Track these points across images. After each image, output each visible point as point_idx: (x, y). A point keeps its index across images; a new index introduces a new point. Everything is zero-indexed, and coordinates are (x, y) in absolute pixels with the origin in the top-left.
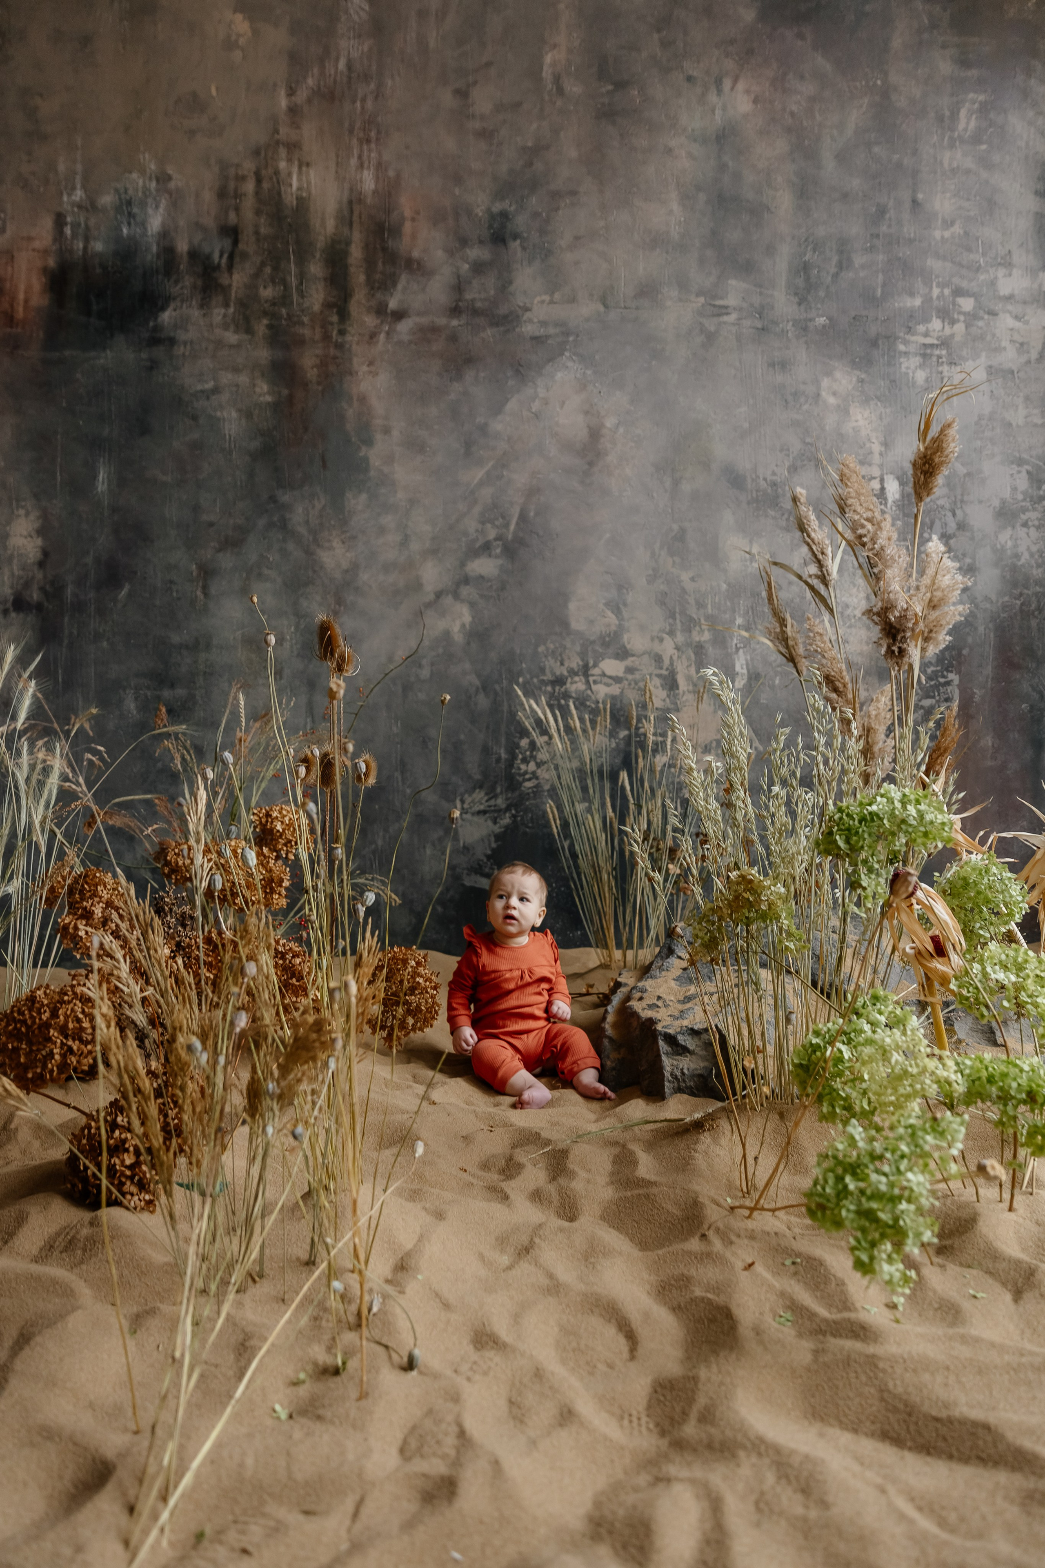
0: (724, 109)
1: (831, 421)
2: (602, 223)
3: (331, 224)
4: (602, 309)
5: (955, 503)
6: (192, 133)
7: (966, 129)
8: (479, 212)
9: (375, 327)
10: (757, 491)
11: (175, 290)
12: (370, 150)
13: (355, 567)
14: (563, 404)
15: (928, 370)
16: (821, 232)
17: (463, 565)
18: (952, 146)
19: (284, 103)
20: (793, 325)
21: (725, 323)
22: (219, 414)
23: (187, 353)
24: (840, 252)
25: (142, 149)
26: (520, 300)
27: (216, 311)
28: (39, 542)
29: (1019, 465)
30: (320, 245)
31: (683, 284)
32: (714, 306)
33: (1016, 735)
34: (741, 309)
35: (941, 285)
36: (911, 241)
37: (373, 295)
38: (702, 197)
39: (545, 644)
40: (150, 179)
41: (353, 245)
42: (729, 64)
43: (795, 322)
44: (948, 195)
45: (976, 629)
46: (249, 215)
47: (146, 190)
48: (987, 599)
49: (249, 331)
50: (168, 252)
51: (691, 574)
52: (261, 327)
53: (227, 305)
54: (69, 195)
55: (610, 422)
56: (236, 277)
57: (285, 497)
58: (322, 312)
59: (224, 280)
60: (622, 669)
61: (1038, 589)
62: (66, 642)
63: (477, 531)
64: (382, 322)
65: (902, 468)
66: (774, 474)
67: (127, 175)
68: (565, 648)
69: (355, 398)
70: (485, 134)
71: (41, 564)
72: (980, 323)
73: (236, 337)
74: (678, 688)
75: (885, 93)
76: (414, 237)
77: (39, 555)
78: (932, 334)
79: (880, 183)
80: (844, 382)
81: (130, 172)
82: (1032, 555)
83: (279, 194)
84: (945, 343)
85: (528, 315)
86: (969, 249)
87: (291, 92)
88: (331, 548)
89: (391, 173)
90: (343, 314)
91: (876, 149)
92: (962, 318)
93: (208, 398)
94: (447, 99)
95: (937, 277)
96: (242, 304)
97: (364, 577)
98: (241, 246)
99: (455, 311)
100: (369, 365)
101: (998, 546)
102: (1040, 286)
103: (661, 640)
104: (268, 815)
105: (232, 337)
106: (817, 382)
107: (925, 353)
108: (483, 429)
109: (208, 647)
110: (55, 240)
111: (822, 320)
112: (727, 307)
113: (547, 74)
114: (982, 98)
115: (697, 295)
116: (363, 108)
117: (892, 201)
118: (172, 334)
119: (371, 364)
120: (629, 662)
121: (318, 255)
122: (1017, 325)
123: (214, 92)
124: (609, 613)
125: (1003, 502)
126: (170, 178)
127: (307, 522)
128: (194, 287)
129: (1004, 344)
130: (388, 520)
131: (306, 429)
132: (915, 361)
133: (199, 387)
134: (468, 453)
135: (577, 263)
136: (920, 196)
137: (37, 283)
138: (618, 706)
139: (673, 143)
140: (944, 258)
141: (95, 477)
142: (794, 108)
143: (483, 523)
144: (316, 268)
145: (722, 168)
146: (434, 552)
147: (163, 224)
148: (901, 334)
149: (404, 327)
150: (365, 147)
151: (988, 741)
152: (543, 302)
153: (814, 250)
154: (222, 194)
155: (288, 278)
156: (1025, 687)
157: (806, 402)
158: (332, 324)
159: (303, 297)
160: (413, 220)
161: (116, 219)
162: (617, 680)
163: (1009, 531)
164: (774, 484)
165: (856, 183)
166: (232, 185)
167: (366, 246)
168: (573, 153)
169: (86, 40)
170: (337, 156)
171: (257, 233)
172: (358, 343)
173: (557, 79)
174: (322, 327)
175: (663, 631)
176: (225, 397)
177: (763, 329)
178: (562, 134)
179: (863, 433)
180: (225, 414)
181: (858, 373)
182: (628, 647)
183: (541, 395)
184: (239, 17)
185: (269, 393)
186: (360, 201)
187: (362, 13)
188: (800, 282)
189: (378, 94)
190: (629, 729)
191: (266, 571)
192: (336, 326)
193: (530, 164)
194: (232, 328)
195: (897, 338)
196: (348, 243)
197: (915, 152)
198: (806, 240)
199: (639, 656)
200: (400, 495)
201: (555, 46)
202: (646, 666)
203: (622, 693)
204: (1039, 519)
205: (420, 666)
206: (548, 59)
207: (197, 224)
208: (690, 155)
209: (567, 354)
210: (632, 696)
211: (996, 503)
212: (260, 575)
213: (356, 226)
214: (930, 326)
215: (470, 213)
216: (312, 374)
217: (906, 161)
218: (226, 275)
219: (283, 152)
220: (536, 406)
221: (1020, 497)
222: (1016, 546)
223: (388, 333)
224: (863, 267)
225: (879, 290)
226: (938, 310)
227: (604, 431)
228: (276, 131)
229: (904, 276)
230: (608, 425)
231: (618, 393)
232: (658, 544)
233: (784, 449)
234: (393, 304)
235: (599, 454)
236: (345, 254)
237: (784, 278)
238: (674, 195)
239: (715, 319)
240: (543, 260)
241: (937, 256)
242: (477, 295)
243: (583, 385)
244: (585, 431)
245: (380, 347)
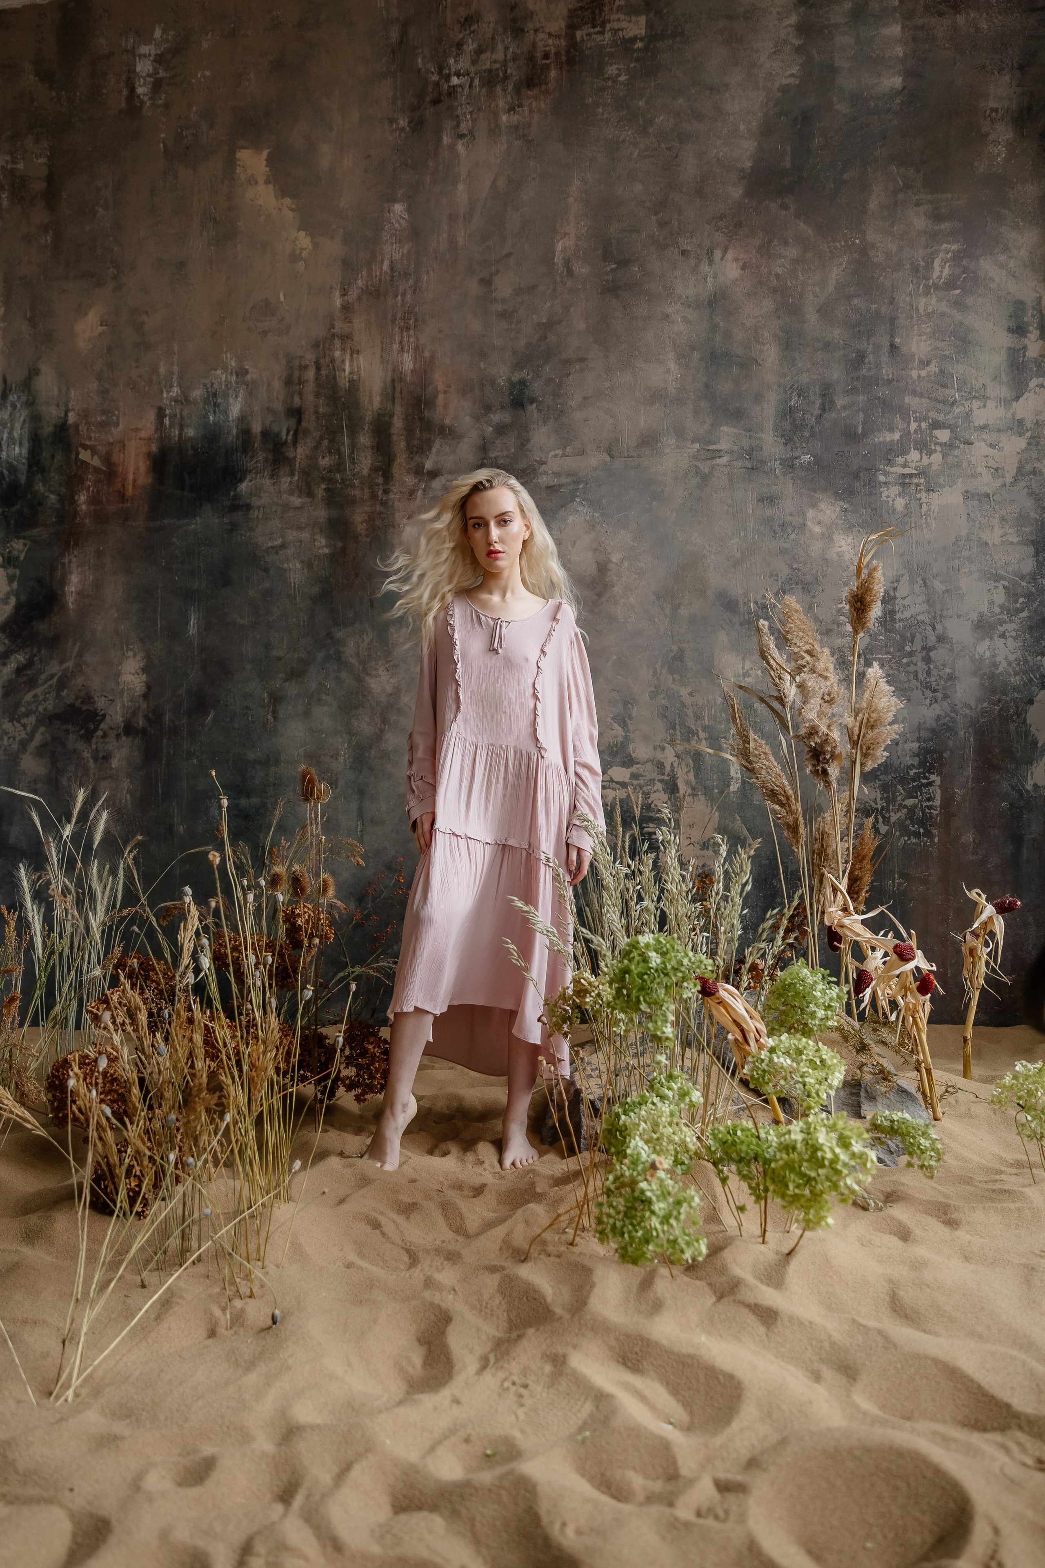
0: (715, 276)
1: (816, 548)
2: (607, 384)
3: (377, 400)
4: (608, 459)
5: (935, 618)
6: (264, 333)
7: (940, 277)
8: (501, 382)
9: (414, 485)
10: (749, 613)
11: (251, 465)
12: (409, 336)
13: (397, 692)
14: (573, 545)
15: (907, 498)
16: (805, 378)
18: (927, 293)
19: (338, 302)
20: (780, 464)
21: (718, 465)
22: (286, 565)
23: (260, 516)
24: (823, 396)
25: (225, 350)
26: (537, 455)
27: (284, 480)
28: (144, 678)
29: (996, 581)
30: (368, 417)
31: (680, 433)
32: (708, 450)
33: (997, 832)
34: (732, 452)
35: (919, 420)
36: (889, 381)
37: (412, 459)
38: (696, 355)
40: (231, 374)
41: (395, 417)
42: (719, 237)
43: (783, 462)
44: (924, 338)
45: (956, 733)
46: (310, 397)
48: (966, 705)
49: (310, 495)
50: (246, 433)
51: (689, 689)
52: (320, 491)
53: (292, 474)
54: (168, 392)
55: (615, 558)
56: (300, 450)
57: (340, 634)
58: (369, 475)
59: (290, 454)
60: (629, 776)
61: (1016, 695)
62: (165, 760)
64: (419, 481)
66: (764, 597)
67: (213, 372)
70: (504, 315)
71: (145, 696)
72: (956, 453)
73: (300, 500)
74: (678, 792)
75: (864, 250)
76: (446, 406)
77: (144, 689)
78: (910, 464)
79: (860, 331)
80: (828, 512)
81: (216, 370)
82: (1010, 664)
83: (335, 378)
84: (922, 472)
85: (544, 467)
86: (944, 386)
87: (344, 293)
88: (379, 676)
89: (427, 354)
90: (387, 476)
91: (856, 301)
92: (939, 448)
93: (277, 553)
94: (474, 287)
95: (915, 412)
96: (305, 473)
98: (303, 424)
100: (407, 518)
101: (977, 656)
102: (1013, 415)
103: (663, 749)
105: (296, 501)
106: (803, 514)
107: (904, 481)
109: (277, 762)
110: (157, 430)
111: (807, 458)
112: (719, 451)
113: (558, 259)
114: (955, 247)
115: (693, 442)
116: (403, 301)
117: (871, 347)
118: (248, 501)
119: (409, 517)
120: (634, 769)
121: (366, 428)
122: (991, 451)
123: (282, 298)
124: (616, 726)
125: (981, 615)
126: (247, 372)
127: (358, 654)
128: (266, 460)
129: (979, 470)
131: (357, 575)
132: (895, 490)
133: (270, 544)
135: (585, 420)
136: (898, 340)
137: (143, 465)
139: (669, 310)
140: (921, 395)
141: (187, 623)
142: (779, 271)
144: (365, 439)
145: (714, 328)
147: (241, 410)
148: (882, 467)
149: (438, 484)
150: (405, 334)
151: (969, 837)
152: (556, 456)
153: (799, 395)
154: (288, 382)
155: (342, 449)
156: (1005, 786)
157: (793, 531)
158: (378, 485)
159: (354, 463)
160: (445, 392)
161: (204, 409)
162: (623, 785)
163: (987, 642)
164: (764, 607)
165: (837, 334)
166: (296, 373)
167: (406, 418)
168: (582, 326)
169: (182, 265)
170: (382, 343)
171: (316, 412)
172: (399, 500)
173: (567, 263)
174: (370, 488)
175: (665, 741)
176: (290, 552)
177: (752, 469)
178: (572, 310)
180: (291, 565)
181: (842, 503)
182: (633, 756)
184: (302, 234)
185: (326, 546)
186: (401, 380)
187: (403, 222)
188: (787, 425)
189: (416, 288)
191: (324, 697)
192: (381, 486)
193: (545, 337)
194: (297, 493)
195: (877, 470)
196: (391, 416)
197: (892, 302)
198: (791, 387)
199: (643, 764)
201: (565, 234)
202: (650, 771)
203: (628, 797)
204: (1016, 631)
206: (560, 246)
207: (268, 408)
208: (685, 319)
209: (578, 500)
210: (637, 798)
211: (975, 617)
212: (319, 700)
213: (397, 401)
214: (908, 457)
215: (493, 383)
216: (361, 528)
217: (883, 310)
218: (292, 449)
219: (337, 343)
221: (997, 610)
222: (994, 656)
223: (424, 490)
224: (844, 407)
225: (860, 427)
226: (916, 443)
227: (610, 566)
228: (332, 326)
229: (884, 413)
230: (614, 560)
231: (622, 532)
232: (659, 664)
233: (774, 575)
234: (428, 465)
235: (606, 586)
236: (388, 425)
237: (772, 422)
238: (671, 355)
239: (709, 462)
240: (556, 420)
241: (914, 393)
242: (499, 454)
243: (592, 526)
244: (594, 566)
245: (418, 502)
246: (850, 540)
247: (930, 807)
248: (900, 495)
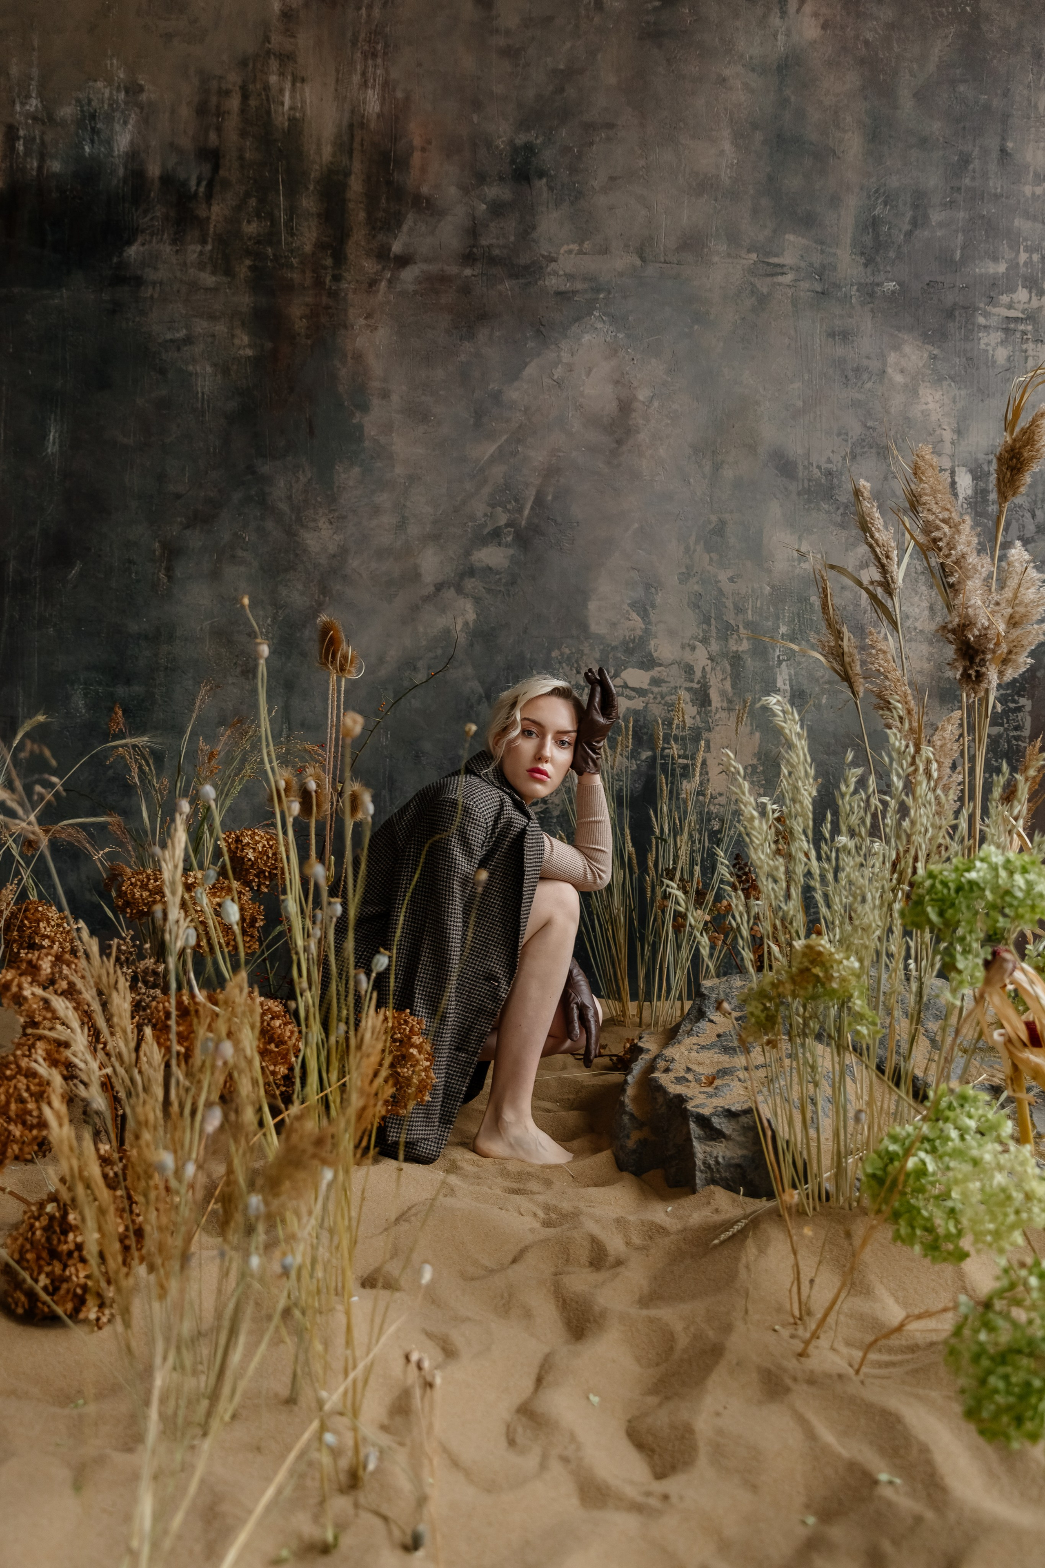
0: (788, 34)
1: (897, 401)
2: (642, 163)
3: (327, 151)
4: (638, 262)
5: (1035, 502)
6: (168, 37)
8: (501, 143)
9: (376, 274)
10: (809, 480)
11: (144, 222)
12: (375, 66)
13: (343, 552)
14: (589, 372)
15: (1011, 348)
16: (894, 182)
17: (468, 553)
20: (858, 290)
21: (780, 284)
22: (191, 368)
23: (156, 296)
24: (915, 207)
25: (109, 53)
26: (545, 249)
27: (191, 247)
31: (733, 238)
32: (768, 264)
34: (798, 269)
35: (1029, 250)
36: (997, 197)
37: (374, 237)
38: (759, 136)
39: (559, 649)
40: (118, 89)
41: (353, 177)
43: (861, 287)
46: (232, 137)
47: (112, 102)
49: (228, 272)
50: (137, 175)
51: (730, 573)
52: (243, 269)
53: (204, 242)
54: (23, 104)
55: (642, 395)
56: (215, 209)
57: (265, 468)
58: (314, 254)
59: (202, 213)
60: (647, 681)
63: (486, 515)
64: (384, 269)
65: (976, 460)
66: (829, 461)
67: (91, 84)
68: (583, 654)
69: (349, 356)
70: (510, 53)
73: (214, 279)
74: (710, 705)
75: (975, 22)
76: (423, 170)
78: (1016, 306)
79: (964, 128)
80: (914, 357)
81: (96, 81)
83: (269, 113)
84: (1030, 317)
85: (553, 265)
88: (316, 529)
89: (400, 94)
90: (339, 258)
91: (962, 88)
93: (179, 349)
94: (467, 8)
95: (1025, 240)
96: (222, 241)
97: (354, 563)
98: (222, 173)
99: (468, 258)
100: (366, 318)
103: (693, 648)
104: (238, 840)
105: (208, 279)
106: (883, 357)
107: (1008, 327)
108: (496, 397)
109: (171, 638)
111: (891, 285)
112: (782, 266)
115: (749, 251)
116: (369, 16)
117: (977, 149)
118: (139, 273)
119: (369, 316)
120: (655, 672)
121: (311, 188)
124: (634, 616)
126: (141, 89)
127: (290, 498)
128: (166, 218)
130: (384, 499)
131: (292, 389)
132: (995, 337)
133: (169, 336)
134: (478, 424)
135: (611, 208)
136: (1010, 145)
138: (641, 723)
139: (727, 72)
140: (1035, 218)
141: (44, 437)
142: (869, 36)
143: (493, 506)
144: (308, 203)
145: (783, 103)
146: (435, 537)
147: (132, 142)
148: (982, 305)
149: (409, 275)
150: (370, 62)
152: (570, 252)
153: (885, 204)
154: (202, 110)
155: (276, 213)
157: (870, 379)
158: (325, 268)
159: (292, 235)
160: (423, 150)
161: (77, 135)
162: (641, 692)
164: (829, 473)
165: (936, 127)
166: (214, 100)
167: (368, 180)
170: (338, 71)
171: (241, 158)
172: (355, 291)
174: (314, 271)
175: (696, 638)
176: (198, 349)
177: (823, 293)
178: (599, 56)
179: (934, 417)
180: (198, 368)
181: (930, 348)
182: (655, 655)
183: (564, 360)
185: (250, 346)
186: (362, 125)
188: (868, 240)
190: (653, 749)
191: (240, 553)
192: (330, 271)
193: (562, 90)
194: (209, 268)
195: (976, 309)
196: (347, 174)
197: (1006, 94)
198: (876, 191)
199: (666, 667)
200: (399, 470)
202: (674, 677)
203: (646, 707)
205: (415, 669)
207: (172, 144)
208: (746, 86)
209: (596, 313)
210: (657, 711)
212: (233, 557)
213: (357, 155)
214: (1014, 296)
215: (489, 144)
216: (300, 325)
217: (995, 103)
218: (204, 206)
219: (274, 64)
220: (558, 372)
223: (390, 281)
224: (941, 225)
225: (958, 252)
226: (1025, 279)
227: (636, 405)
228: (267, 39)
229: (988, 237)
230: (641, 398)
231: (653, 361)
232: (693, 537)
233: (842, 433)
234: (397, 247)
235: (629, 431)
236: (343, 187)
237: (849, 235)
238: (726, 133)
239: (769, 279)
240: (572, 203)
241: (1027, 215)
242: (494, 241)
243: (613, 351)
244: (615, 404)
245: (380, 297)
246: (938, 396)
247: (1017, 738)
248: (1002, 343)
